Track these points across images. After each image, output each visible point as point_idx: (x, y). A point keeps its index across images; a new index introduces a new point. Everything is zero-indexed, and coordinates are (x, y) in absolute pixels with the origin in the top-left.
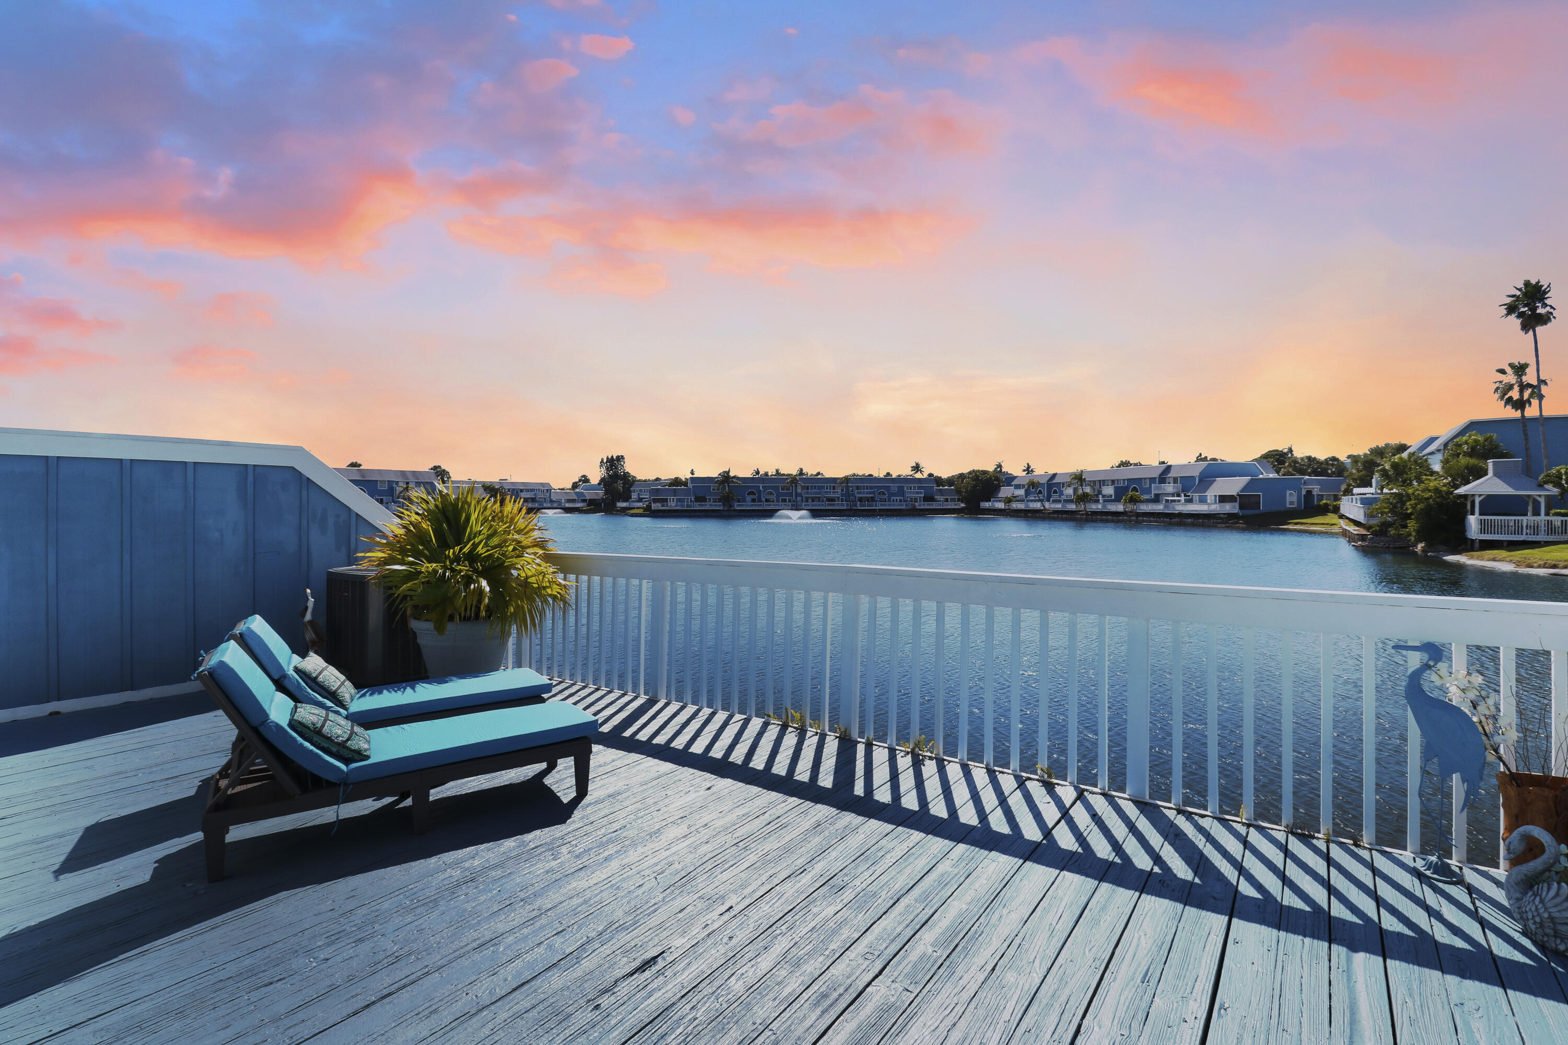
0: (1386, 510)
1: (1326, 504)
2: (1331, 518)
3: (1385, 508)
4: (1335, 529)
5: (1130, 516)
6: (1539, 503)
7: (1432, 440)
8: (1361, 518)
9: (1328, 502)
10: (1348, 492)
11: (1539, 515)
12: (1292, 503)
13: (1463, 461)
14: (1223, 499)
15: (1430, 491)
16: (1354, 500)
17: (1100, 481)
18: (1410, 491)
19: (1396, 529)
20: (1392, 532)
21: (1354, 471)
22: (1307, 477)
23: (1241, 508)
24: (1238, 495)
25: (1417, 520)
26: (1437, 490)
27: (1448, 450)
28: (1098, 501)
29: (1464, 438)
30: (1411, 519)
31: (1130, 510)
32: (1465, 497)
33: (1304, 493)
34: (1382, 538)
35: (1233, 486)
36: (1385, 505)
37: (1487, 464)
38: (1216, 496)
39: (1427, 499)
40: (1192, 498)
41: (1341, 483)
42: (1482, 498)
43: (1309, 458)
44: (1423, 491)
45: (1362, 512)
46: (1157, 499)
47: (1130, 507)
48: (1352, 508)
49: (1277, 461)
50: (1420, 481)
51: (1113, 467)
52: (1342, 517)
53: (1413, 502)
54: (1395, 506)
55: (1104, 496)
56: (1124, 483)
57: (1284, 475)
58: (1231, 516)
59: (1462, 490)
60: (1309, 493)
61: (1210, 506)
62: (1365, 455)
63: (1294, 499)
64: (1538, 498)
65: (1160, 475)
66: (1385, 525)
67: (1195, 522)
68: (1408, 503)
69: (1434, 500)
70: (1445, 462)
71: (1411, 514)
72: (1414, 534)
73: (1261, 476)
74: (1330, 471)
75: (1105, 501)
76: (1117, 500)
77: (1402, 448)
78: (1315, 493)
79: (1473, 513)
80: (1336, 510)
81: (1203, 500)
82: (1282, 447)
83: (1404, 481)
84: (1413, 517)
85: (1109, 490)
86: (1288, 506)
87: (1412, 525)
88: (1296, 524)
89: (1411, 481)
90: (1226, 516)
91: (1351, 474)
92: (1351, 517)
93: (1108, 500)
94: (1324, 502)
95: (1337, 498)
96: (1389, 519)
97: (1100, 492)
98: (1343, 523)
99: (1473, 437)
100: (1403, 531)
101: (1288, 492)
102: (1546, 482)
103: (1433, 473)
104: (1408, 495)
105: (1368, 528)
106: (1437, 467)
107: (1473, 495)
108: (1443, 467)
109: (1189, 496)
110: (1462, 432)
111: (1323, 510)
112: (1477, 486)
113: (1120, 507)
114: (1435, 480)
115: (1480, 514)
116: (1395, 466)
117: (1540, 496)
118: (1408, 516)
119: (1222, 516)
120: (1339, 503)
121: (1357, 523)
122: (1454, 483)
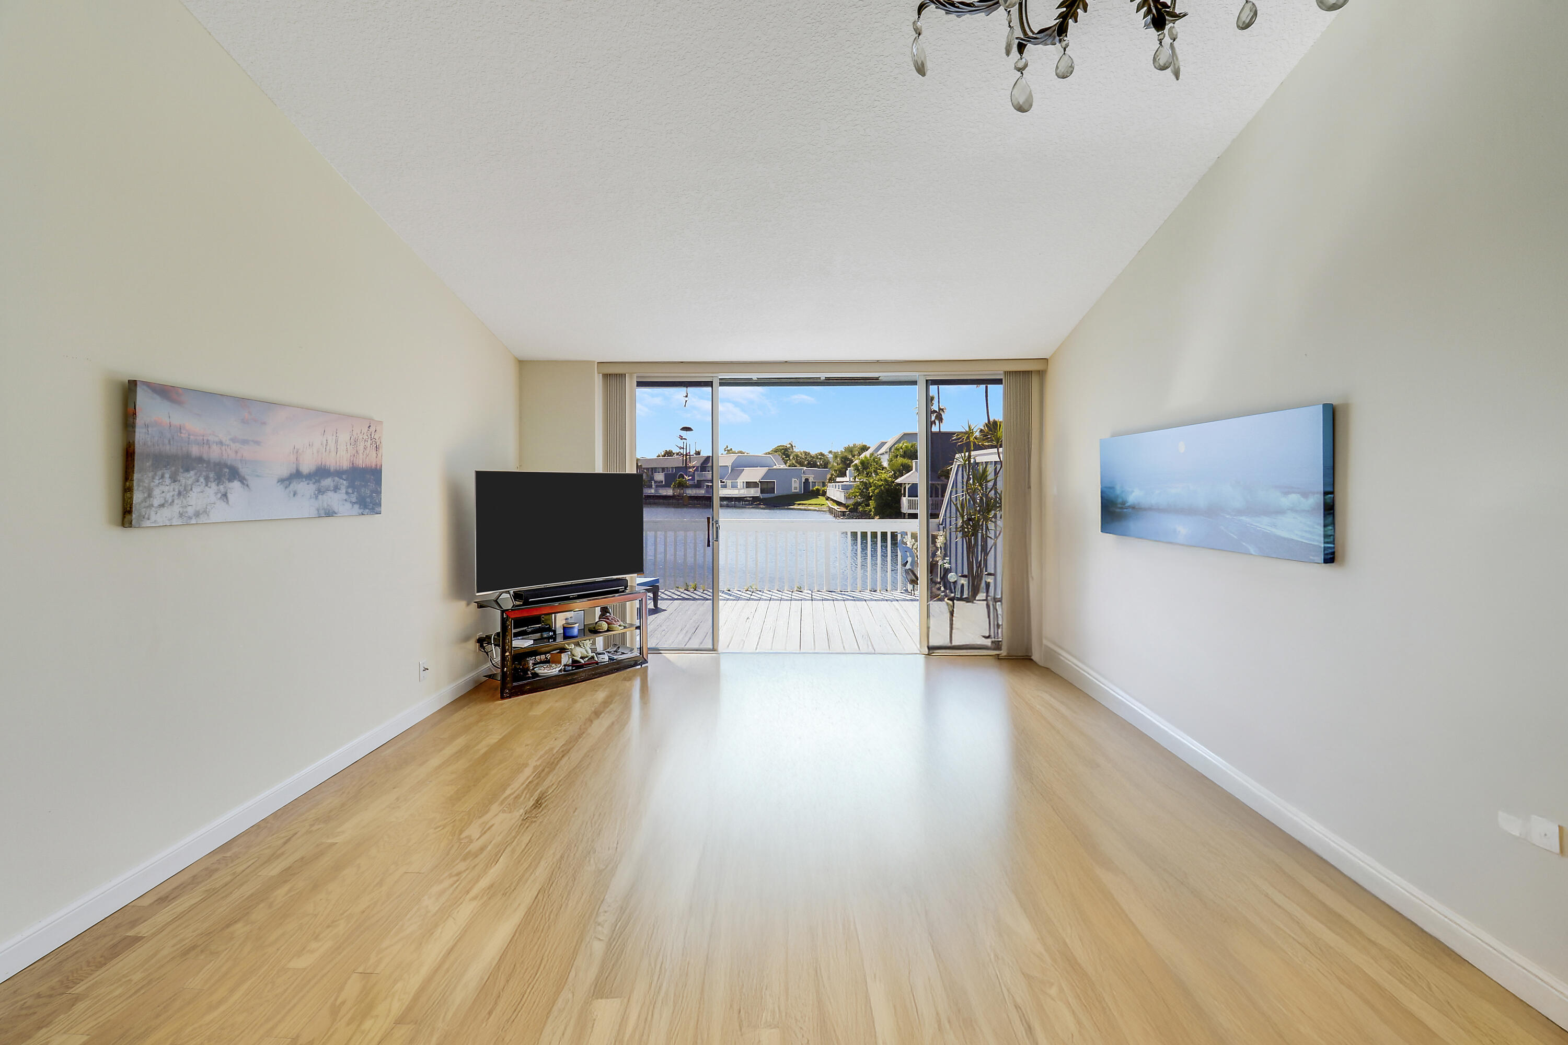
0: (858, 494)
1: (817, 489)
2: (821, 500)
3: (857, 492)
4: (825, 508)
5: (678, 500)
6: (938, 489)
7: (883, 444)
8: (843, 500)
9: (819, 487)
10: (832, 480)
11: (938, 497)
12: (795, 488)
13: (900, 460)
14: (749, 485)
15: (882, 480)
16: (837, 486)
17: (652, 468)
18: (871, 481)
19: (863, 507)
20: (861, 509)
21: (835, 464)
22: (805, 468)
23: (762, 492)
24: (760, 482)
25: (875, 500)
26: (886, 480)
27: (892, 452)
28: (651, 487)
29: (901, 445)
30: (871, 500)
31: (678, 494)
32: (901, 485)
33: (803, 481)
34: (855, 514)
35: (756, 475)
36: (857, 491)
37: (912, 463)
38: (744, 482)
39: (881, 486)
40: (726, 484)
41: (826, 473)
42: (910, 485)
43: (805, 453)
44: (878, 481)
45: (843, 495)
46: (699, 485)
47: (678, 491)
48: (835, 492)
49: (784, 454)
50: (877, 474)
51: (659, 456)
52: (828, 498)
53: (873, 488)
54: (862, 491)
55: (655, 482)
56: (673, 471)
57: (789, 466)
58: (755, 499)
59: (899, 481)
60: (807, 480)
61: (740, 491)
62: (842, 452)
63: (797, 485)
64: (938, 486)
65: (701, 464)
66: (857, 504)
67: (729, 503)
68: (870, 489)
69: (884, 487)
70: (890, 461)
71: (872, 496)
72: (873, 510)
73: (775, 467)
74: (818, 464)
75: (657, 486)
76: (667, 485)
77: (864, 448)
78: (810, 481)
79: (905, 496)
80: (824, 494)
81: (734, 486)
82: (786, 443)
83: (867, 474)
84: (872, 498)
85: (660, 477)
86: (793, 491)
87: (872, 503)
88: (799, 504)
89: (871, 473)
90: (751, 499)
91: (833, 465)
92: (835, 499)
93: (659, 485)
94: (817, 487)
95: (824, 485)
96: (859, 500)
97: (652, 479)
98: (829, 503)
99: (905, 444)
100: (867, 509)
101: (793, 480)
102: (941, 476)
103: (883, 468)
104: (870, 483)
105: (847, 507)
106: (885, 464)
107: (905, 484)
108: (889, 464)
109: (724, 482)
110: (898, 441)
111: (816, 494)
112: (907, 477)
113: (670, 492)
114: (885, 472)
115: (909, 497)
116: (862, 463)
117: (938, 484)
118: (870, 498)
119: (748, 499)
120: (826, 488)
121: (839, 503)
122: (895, 476)
